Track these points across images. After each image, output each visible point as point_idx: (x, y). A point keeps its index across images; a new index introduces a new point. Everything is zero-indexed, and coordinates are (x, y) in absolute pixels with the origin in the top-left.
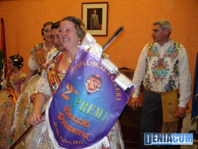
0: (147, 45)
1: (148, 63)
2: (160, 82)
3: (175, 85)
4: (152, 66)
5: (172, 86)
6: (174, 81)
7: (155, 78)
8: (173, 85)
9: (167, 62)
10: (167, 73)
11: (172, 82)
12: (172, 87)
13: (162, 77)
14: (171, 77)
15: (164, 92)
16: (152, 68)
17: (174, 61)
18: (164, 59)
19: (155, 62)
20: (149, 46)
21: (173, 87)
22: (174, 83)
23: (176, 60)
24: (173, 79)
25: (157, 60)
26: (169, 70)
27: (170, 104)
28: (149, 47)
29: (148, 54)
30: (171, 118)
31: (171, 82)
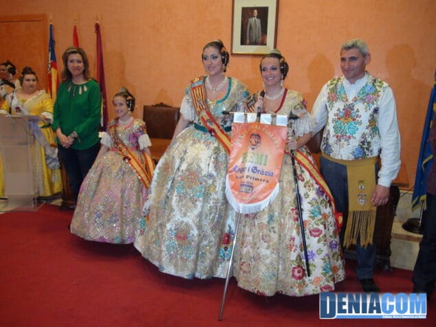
0: (329, 82)
1: (328, 113)
2: (346, 143)
3: (371, 149)
4: (334, 117)
5: (365, 150)
6: (369, 143)
7: (337, 137)
8: (368, 149)
9: (358, 111)
10: (358, 129)
11: (366, 144)
12: (365, 152)
13: (348, 135)
14: (364, 136)
15: (351, 159)
16: (333, 121)
17: (370, 109)
18: (353, 106)
19: (339, 110)
20: (331, 84)
21: (367, 152)
22: (370, 146)
23: (373, 107)
24: (369, 140)
25: (342, 108)
26: (360, 123)
27: (361, 182)
28: (332, 86)
29: (329, 98)
30: (362, 204)
31: (364, 144)
